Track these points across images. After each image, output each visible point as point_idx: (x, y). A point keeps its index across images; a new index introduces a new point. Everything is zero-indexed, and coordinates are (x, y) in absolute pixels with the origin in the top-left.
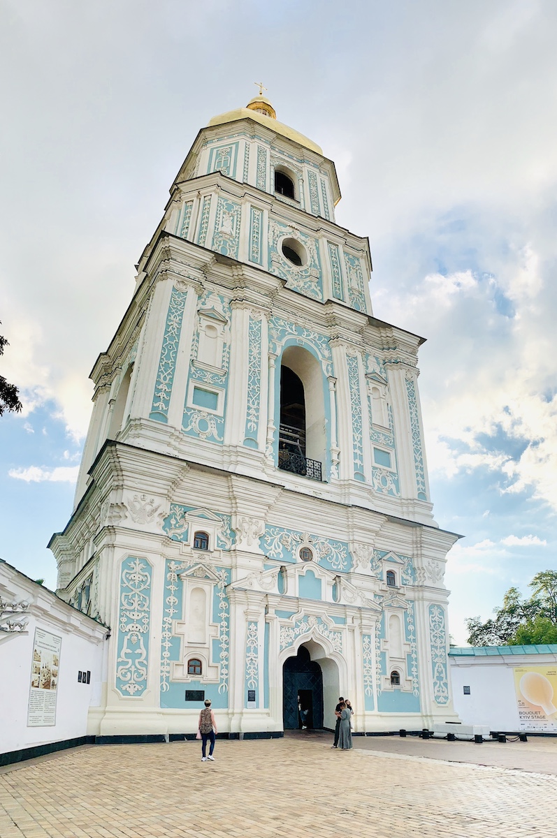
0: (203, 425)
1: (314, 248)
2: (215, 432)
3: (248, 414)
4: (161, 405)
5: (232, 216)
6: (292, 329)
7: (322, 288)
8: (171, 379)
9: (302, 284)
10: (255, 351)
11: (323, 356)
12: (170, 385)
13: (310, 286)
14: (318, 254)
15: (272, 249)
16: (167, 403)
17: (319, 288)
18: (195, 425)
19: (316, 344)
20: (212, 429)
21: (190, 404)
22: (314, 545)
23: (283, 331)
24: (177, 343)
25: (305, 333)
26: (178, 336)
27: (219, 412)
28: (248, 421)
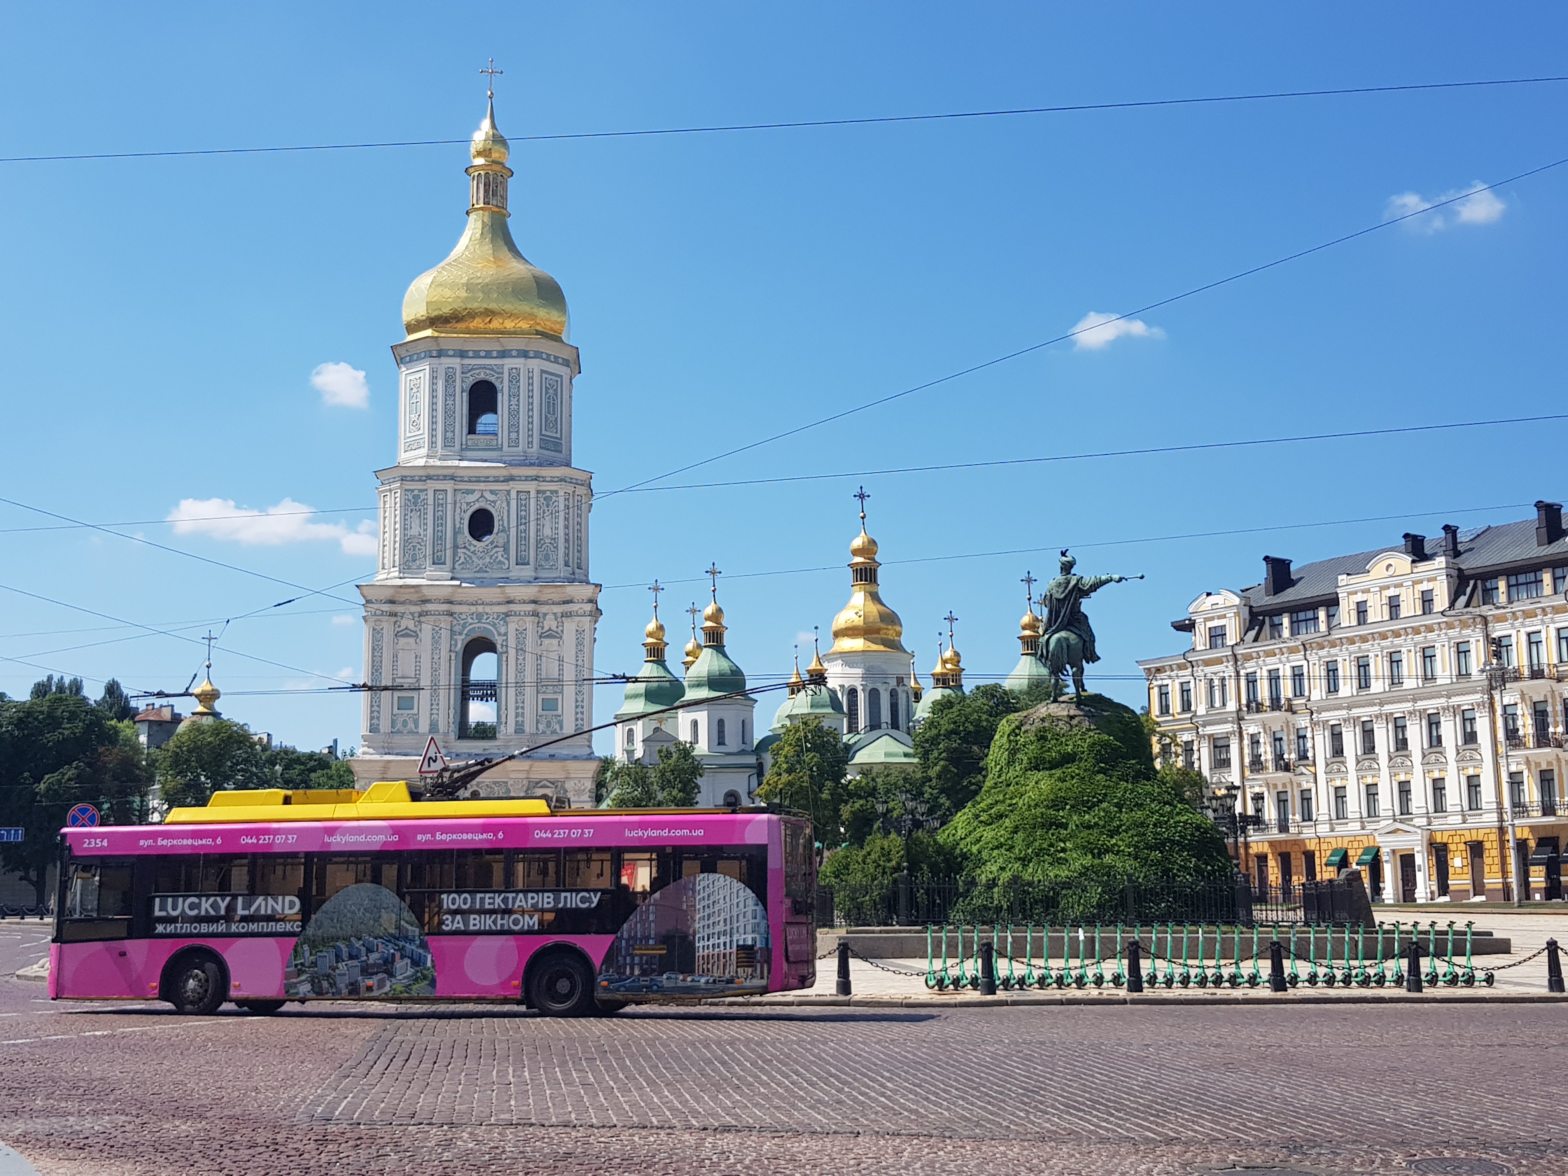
0: (405, 724)
1: (505, 505)
2: (413, 726)
3: (432, 710)
4: (375, 721)
5: (420, 510)
6: (472, 619)
7: (508, 555)
8: (380, 701)
9: (488, 559)
10: (436, 657)
11: (499, 634)
12: (379, 706)
13: (497, 557)
14: (508, 511)
15: (456, 533)
16: (378, 718)
17: (505, 556)
18: (399, 726)
19: (494, 625)
20: (411, 725)
21: (396, 711)
22: (481, 788)
23: (464, 626)
24: (381, 673)
25: (485, 617)
26: (381, 667)
27: (415, 711)
28: (432, 714)
